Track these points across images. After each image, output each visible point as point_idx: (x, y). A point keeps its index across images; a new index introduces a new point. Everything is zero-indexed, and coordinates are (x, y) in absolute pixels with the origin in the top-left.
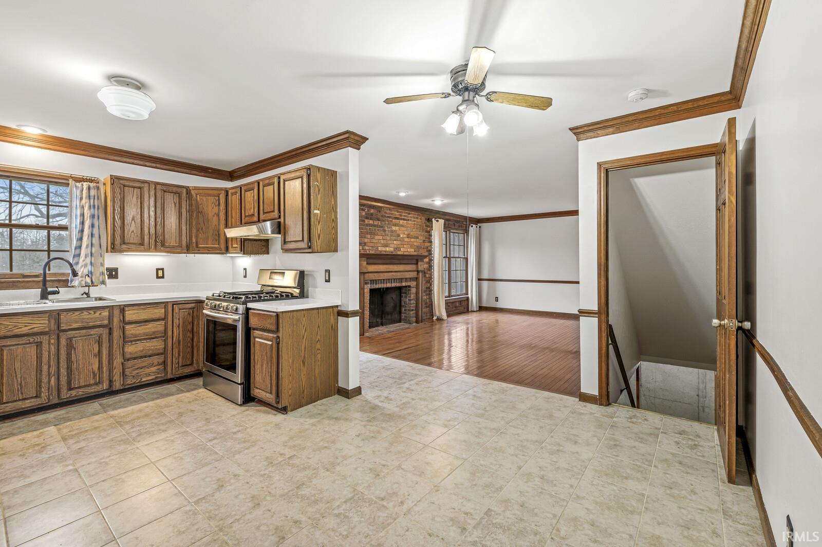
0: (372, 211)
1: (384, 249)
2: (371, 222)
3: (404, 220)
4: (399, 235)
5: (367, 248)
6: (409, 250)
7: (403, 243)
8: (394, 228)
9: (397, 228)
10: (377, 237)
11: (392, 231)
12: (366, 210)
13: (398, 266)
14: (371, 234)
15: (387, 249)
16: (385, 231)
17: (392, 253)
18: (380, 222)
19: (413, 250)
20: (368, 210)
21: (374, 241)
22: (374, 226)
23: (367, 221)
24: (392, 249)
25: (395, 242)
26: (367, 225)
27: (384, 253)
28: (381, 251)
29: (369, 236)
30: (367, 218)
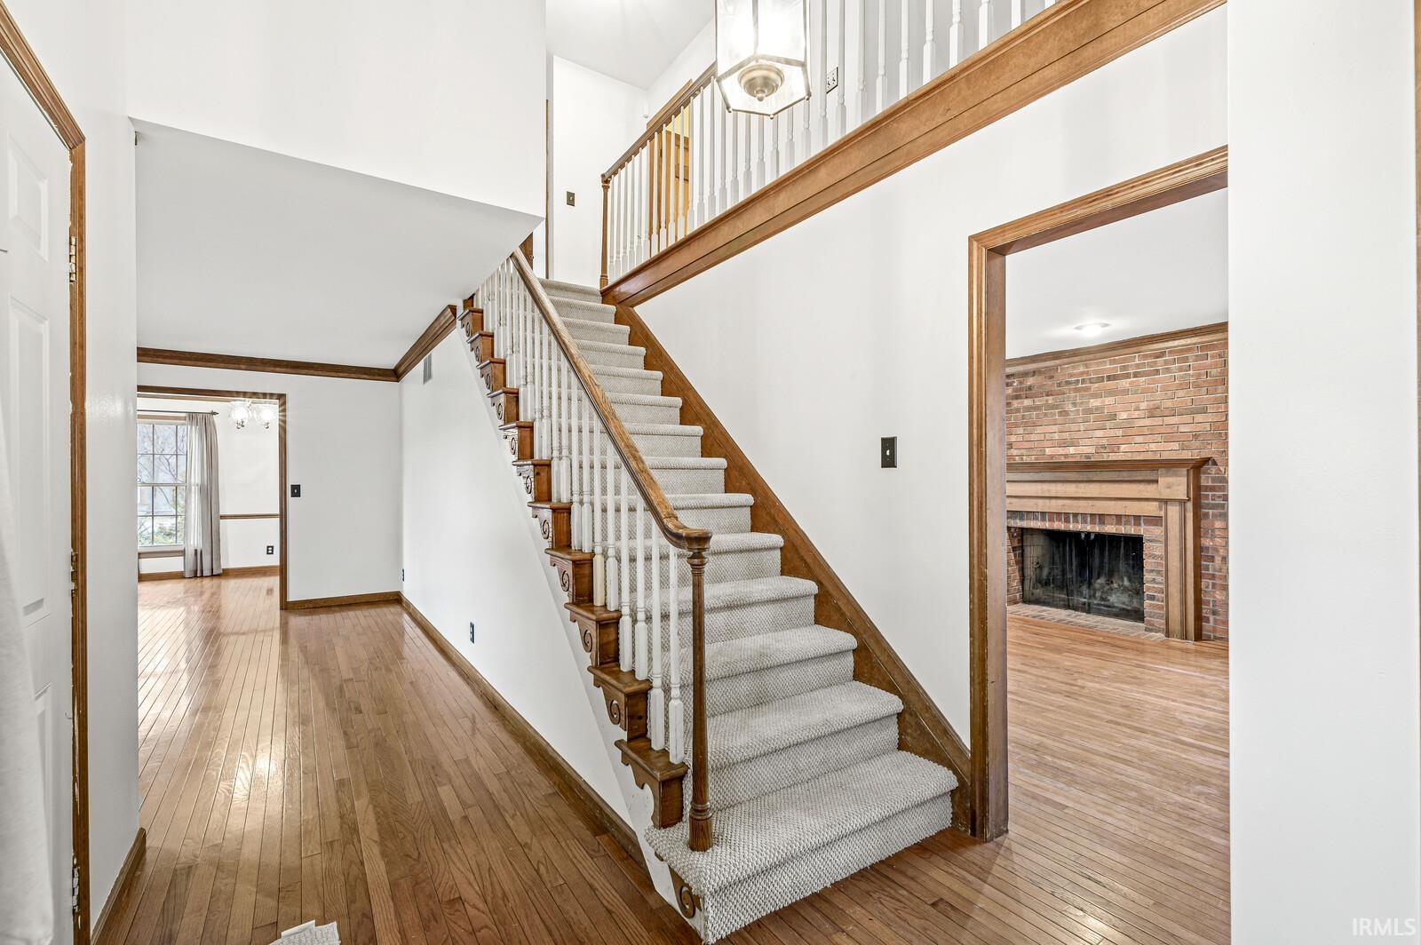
0: (1030, 381)
1: (1061, 451)
2: (1027, 402)
3: (1136, 375)
4: (1113, 417)
5: (1014, 452)
6: (1153, 447)
7: (1129, 432)
8: (1094, 403)
9: (1109, 400)
10: (1039, 430)
11: (1089, 411)
12: (1015, 384)
13: (1082, 485)
14: (1026, 425)
15: (1072, 450)
16: (1064, 413)
17: (1087, 457)
18: (1051, 398)
19: (1175, 446)
20: (1021, 383)
21: (1033, 437)
22: (1037, 408)
23: (1015, 404)
24: (1092, 450)
25: (1099, 433)
26: (1017, 410)
27: (1063, 459)
28: (1052, 456)
29: (1021, 431)
30: (1017, 397)
